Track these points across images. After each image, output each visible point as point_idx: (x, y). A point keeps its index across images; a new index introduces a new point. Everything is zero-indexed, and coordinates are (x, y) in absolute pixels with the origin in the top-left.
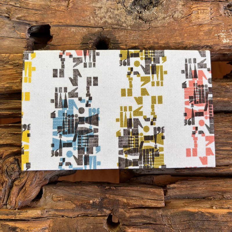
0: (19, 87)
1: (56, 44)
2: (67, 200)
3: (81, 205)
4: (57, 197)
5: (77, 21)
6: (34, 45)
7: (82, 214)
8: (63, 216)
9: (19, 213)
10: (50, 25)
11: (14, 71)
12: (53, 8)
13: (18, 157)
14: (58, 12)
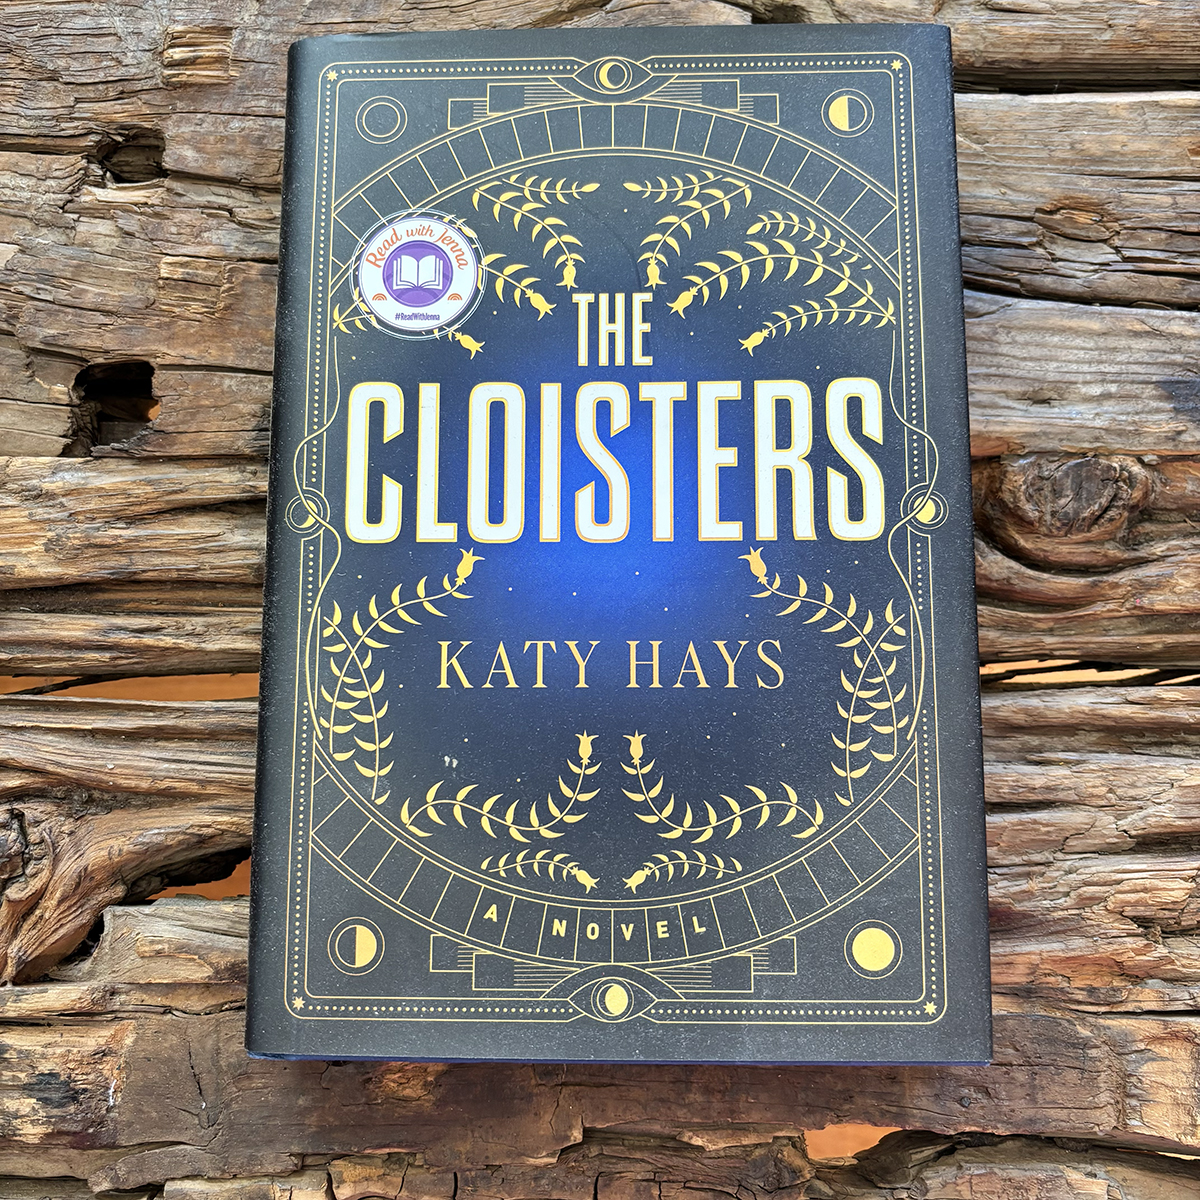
0: (39, 569)
1: (171, 429)
2: (186, 952)
3: (230, 969)
4: (152, 942)
5: (243, 354)
6: (96, 426)
7: (236, 1001)
8: (168, 1010)
9: (18, 996)
10: (154, 365)
11: (23, 514)
12: (164, 307)
13: (23, 805)
14: (181, 322)
